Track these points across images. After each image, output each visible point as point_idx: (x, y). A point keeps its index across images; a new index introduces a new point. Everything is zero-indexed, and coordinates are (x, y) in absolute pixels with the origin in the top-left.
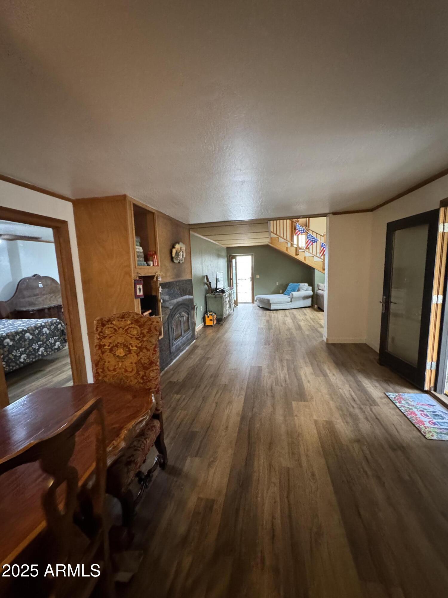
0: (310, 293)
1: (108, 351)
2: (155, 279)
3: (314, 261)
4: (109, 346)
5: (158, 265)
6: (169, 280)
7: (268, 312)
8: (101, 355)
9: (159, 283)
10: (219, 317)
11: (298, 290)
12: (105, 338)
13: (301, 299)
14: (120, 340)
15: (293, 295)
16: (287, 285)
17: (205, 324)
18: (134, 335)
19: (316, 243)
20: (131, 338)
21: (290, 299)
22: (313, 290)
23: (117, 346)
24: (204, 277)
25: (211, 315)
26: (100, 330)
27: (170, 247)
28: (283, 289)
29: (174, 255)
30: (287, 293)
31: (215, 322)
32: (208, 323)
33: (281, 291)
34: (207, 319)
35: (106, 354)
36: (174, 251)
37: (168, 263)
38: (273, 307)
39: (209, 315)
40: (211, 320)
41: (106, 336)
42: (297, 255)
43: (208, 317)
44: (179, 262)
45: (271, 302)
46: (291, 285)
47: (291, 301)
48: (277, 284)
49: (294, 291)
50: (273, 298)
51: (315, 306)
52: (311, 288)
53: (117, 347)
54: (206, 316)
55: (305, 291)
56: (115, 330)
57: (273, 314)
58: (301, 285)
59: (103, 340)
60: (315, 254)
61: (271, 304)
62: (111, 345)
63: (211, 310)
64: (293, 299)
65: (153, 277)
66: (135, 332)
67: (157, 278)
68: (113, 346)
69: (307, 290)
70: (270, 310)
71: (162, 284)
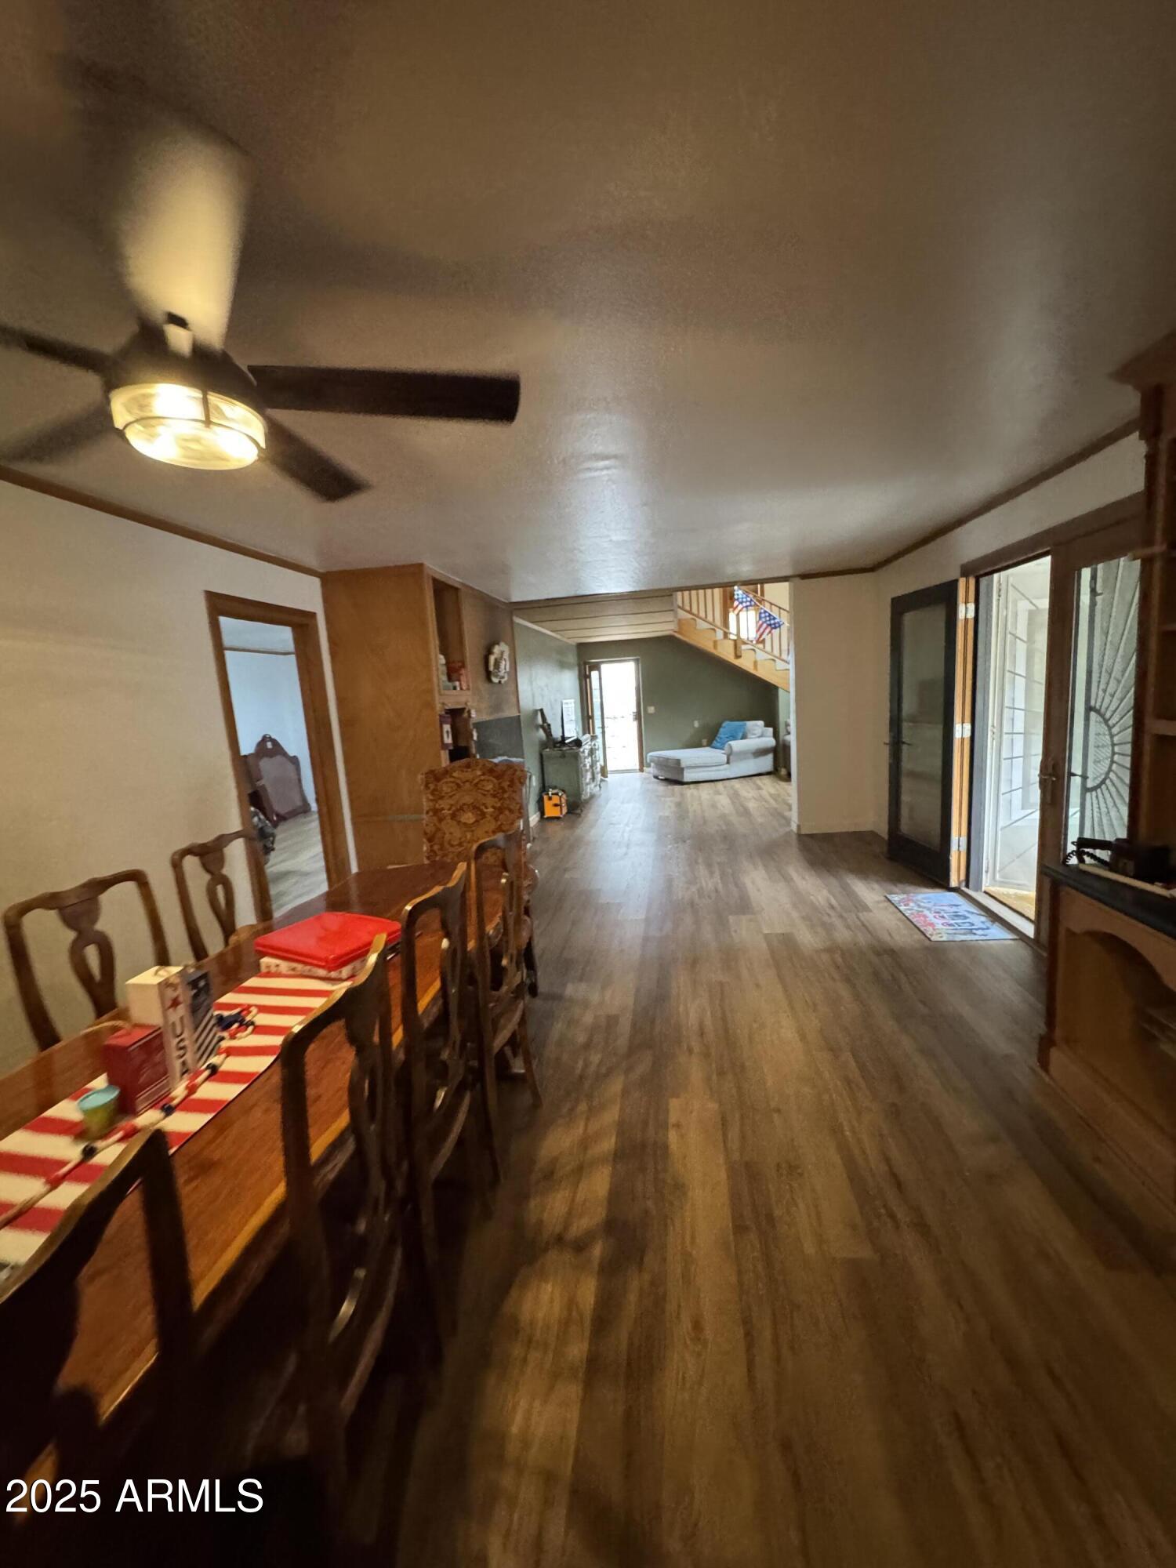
0: (770, 741)
1: (449, 817)
2: (466, 715)
3: (777, 670)
4: (449, 810)
5: (469, 688)
6: (485, 717)
7: (677, 788)
8: (437, 824)
9: (472, 721)
10: (571, 800)
11: (744, 737)
12: (442, 798)
13: (750, 755)
14: (468, 799)
15: (731, 747)
16: (719, 726)
17: (542, 813)
18: (488, 791)
19: (778, 629)
20: (485, 795)
21: (725, 758)
22: (776, 735)
23: (461, 809)
24: (537, 711)
25: (557, 794)
26: (432, 786)
27: (484, 653)
28: (709, 737)
29: (491, 669)
30: (718, 745)
31: (565, 810)
32: (551, 811)
33: (705, 742)
34: (548, 805)
35: (443, 823)
36: (491, 661)
37: (483, 684)
38: (688, 776)
39: (552, 794)
40: (556, 805)
41: (443, 794)
42: (738, 656)
43: (550, 799)
44: (500, 682)
45: (683, 765)
46: (728, 726)
47: (728, 762)
48: (696, 724)
49: (734, 738)
50: (687, 756)
51: (781, 771)
52: (771, 730)
53: (463, 811)
54: (545, 797)
55: (759, 737)
56: (458, 785)
57: (689, 791)
58: (750, 724)
59: (440, 802)
60: (778, 655)
61: (682, 769)
62: (454, 808)
63: (554, 784)
64: (731, 757)
65: (462, 710)
66: (490, 787)
67: (469, 712)
68: (458, 810)
69: (762, 736)
70: (682, 783)
71: (478, 726)
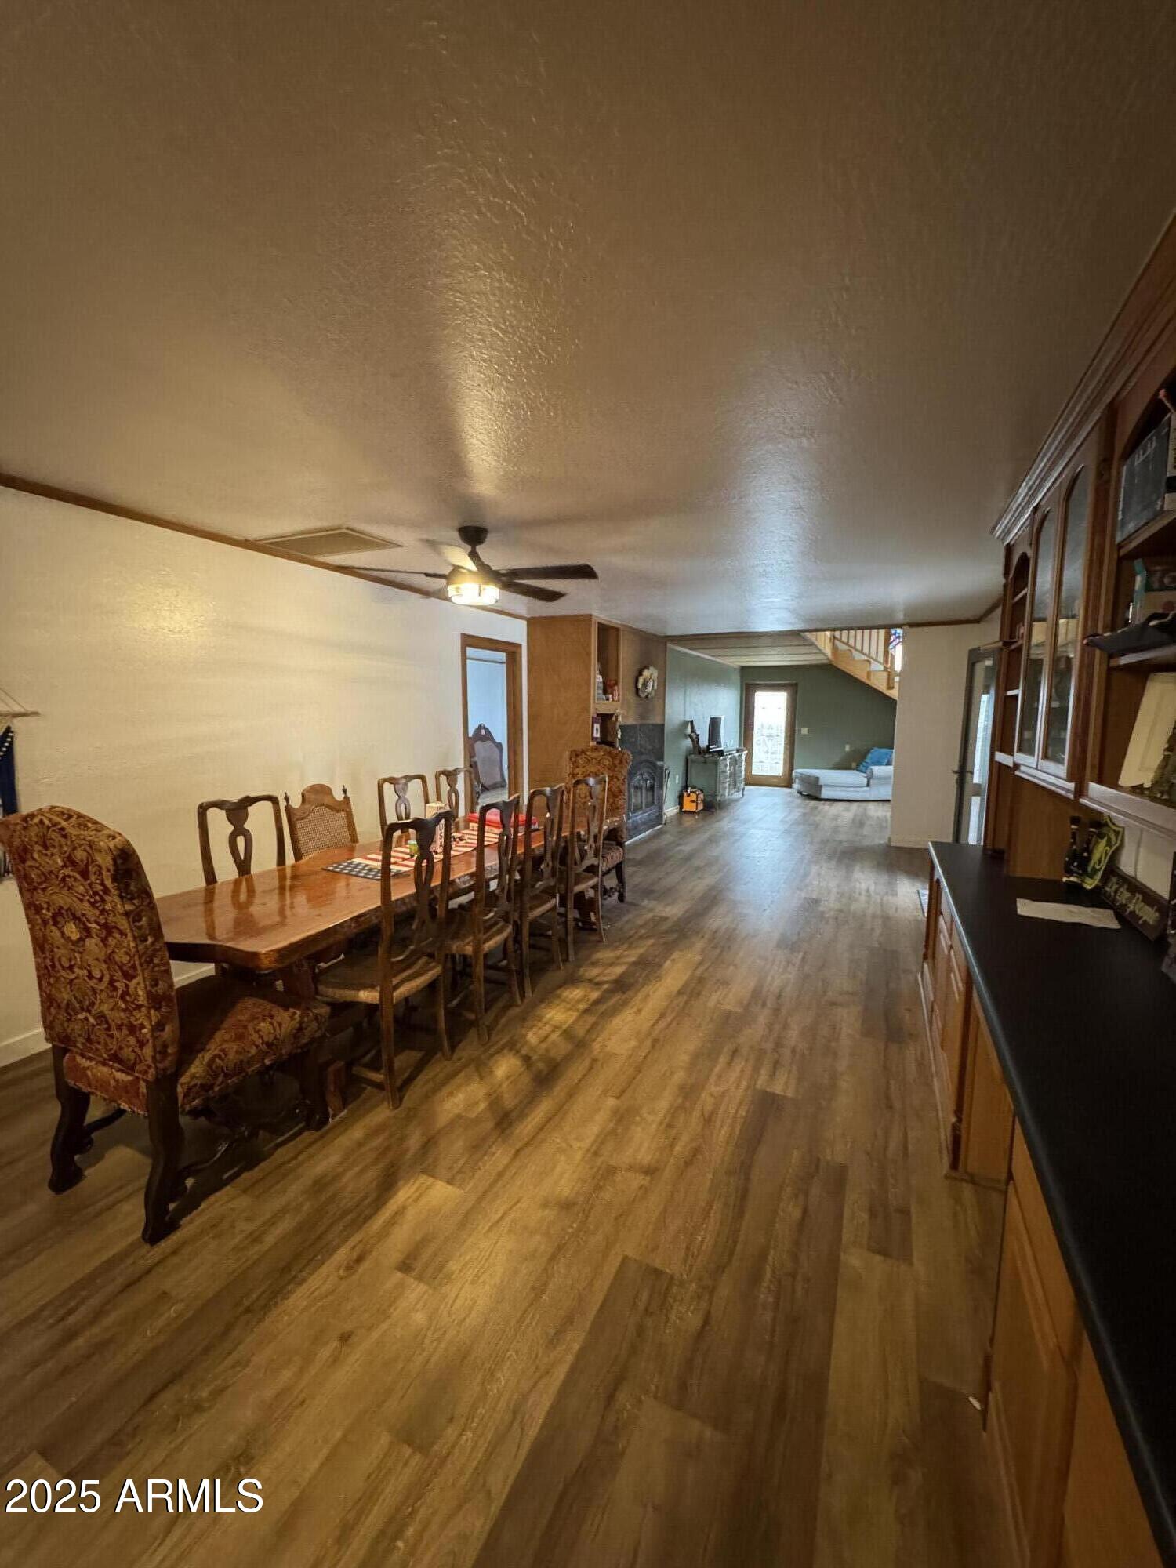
2: (614, 719)
5: (618, 700)
6: (631, 721)
7: (813, 803)
9: (618, 724)
10: (708, 799)
11: (888, 764)
15: (872, 772)
16: (868, 751)
17: (681, 808)
21: (865, 781)
24: (685, 724)
25: (695, 792)
27: (636, 674)
28: (855, 761)
29: (640, 686)
30: (864, 768)
31: (701, 807)
32: (688, 806)
33: (851, 765)
34: (686, 800)
36: (641, 680)
37: (631, 697)
38: (825, 793)
39: (692, 792)
40: (693, 801)
43: (689, 795)
44: (647, 697)
45: (821, 782)
46: (877, 752)
47: (868, 785)
48: (847, 748)
49: (879, 763)
50: (826, 776)
54: (685, 794)
57: (822, 806)
61: (821, 786)
63: (694, 784)
64: (871, 781)
65: (612, 715)
67: (617, 717)
70: (818, 799)
71: (621, 727)
